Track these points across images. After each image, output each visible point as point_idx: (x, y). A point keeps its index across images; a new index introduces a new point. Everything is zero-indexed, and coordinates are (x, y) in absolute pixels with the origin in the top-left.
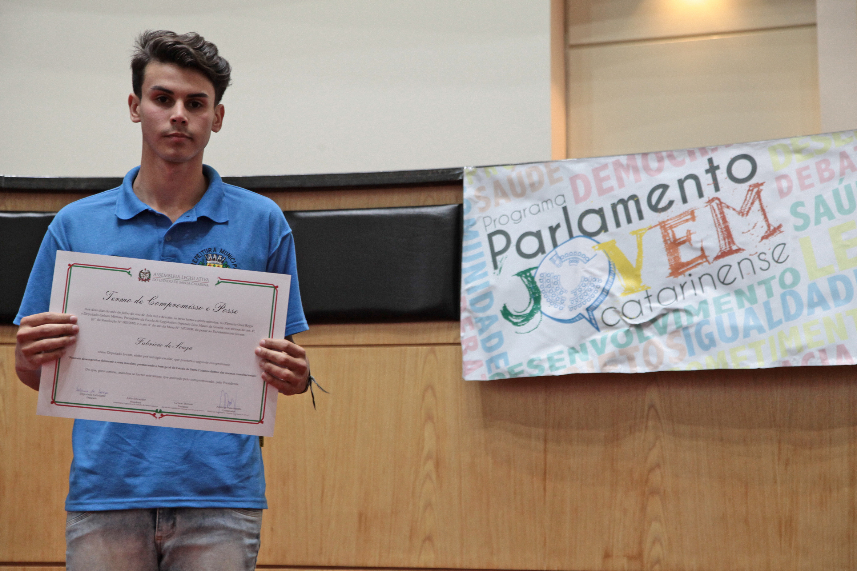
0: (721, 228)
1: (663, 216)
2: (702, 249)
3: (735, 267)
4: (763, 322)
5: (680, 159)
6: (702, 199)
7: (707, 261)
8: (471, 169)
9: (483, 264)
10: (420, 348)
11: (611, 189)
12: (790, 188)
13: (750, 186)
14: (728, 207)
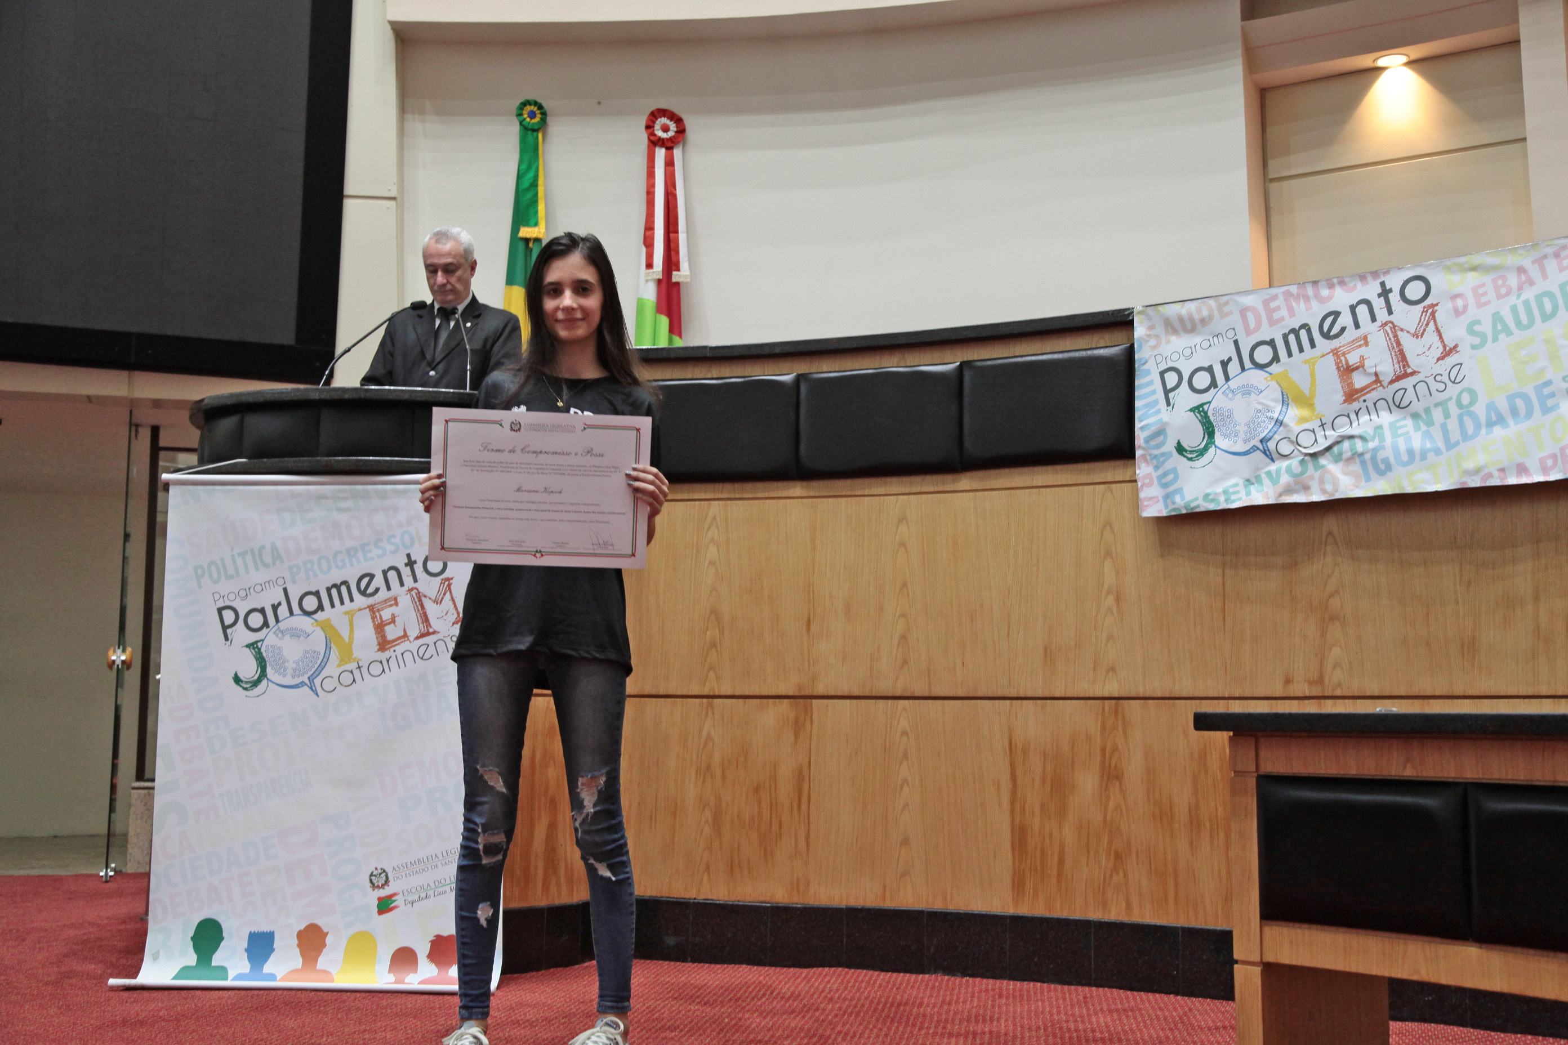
0: (1395, 352)
1: (1335, 343)
2: (1376, 374)
3: (1410, 390)
4: (1441, 444)
5: (1351, 285)
6: (1375, 323)
7: (1382, 385)
8: (1140, 308)
9: (1156, 402)
10: (1097, 486)
11: (1282, 319)
12: (1465, 307)
13: (1424, 307)
14: (1402, 330)
